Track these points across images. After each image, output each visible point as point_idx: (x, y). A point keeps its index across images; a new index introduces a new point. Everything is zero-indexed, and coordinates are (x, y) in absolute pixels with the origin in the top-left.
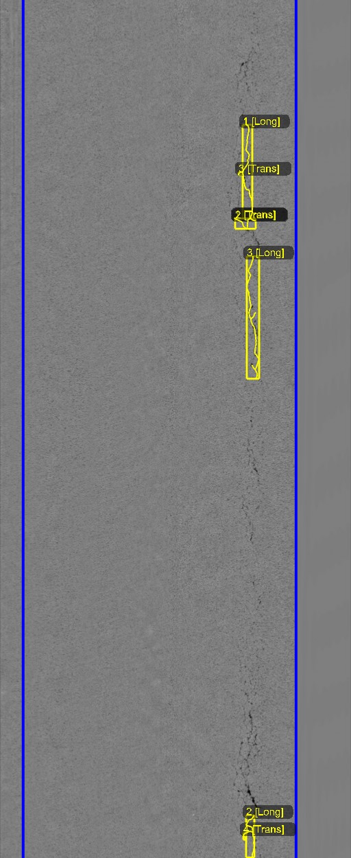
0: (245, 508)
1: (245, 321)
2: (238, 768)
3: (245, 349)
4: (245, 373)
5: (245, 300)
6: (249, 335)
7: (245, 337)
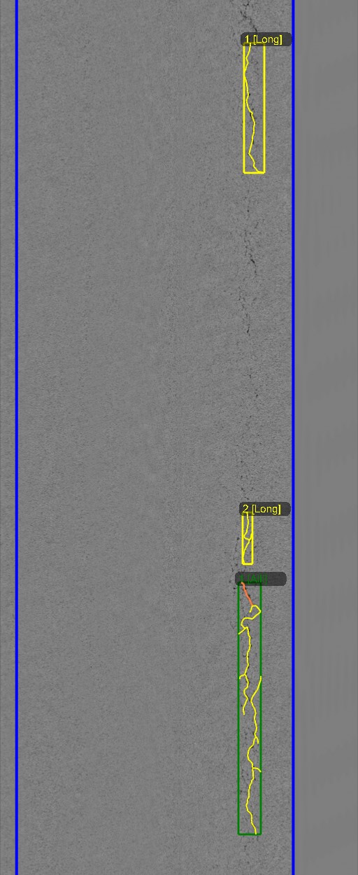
0: (242, 300)
1: (242, 109)
2: (233, 565)
3: (242, 137)
4: (242, 161)
5: (242, 88)
6: (247, 123)
7: (242, 125)
